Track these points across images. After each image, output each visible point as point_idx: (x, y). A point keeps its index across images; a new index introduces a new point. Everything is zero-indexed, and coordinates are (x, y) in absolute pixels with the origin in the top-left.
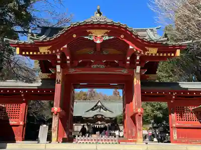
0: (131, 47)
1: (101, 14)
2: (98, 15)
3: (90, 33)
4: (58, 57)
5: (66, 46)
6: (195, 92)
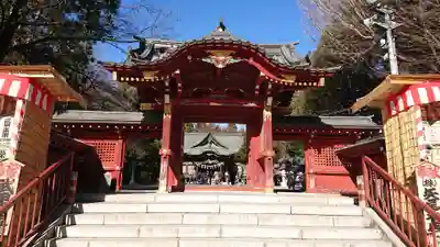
0: (262, 74)
1: (224, 28)
2: (221, 30)
3: (210, 54)
4: (167, 84)
5: (178, 72)
6: (341, 130)
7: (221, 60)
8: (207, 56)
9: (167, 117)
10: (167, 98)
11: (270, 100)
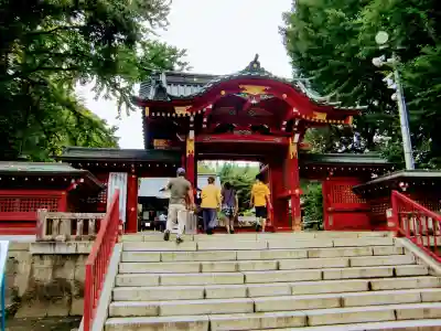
0: (295, 110)
2: (255, 66)
4: (192, 119)
5: (211, 107)
8: (241, 90)
10: (192, 134)
11: (297, 136)
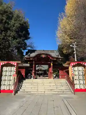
0: (50, 58)
2: (43, 51)
5: (36, 58)
7: (43, 56)
8: (41, 55)
9: (34, 65)
